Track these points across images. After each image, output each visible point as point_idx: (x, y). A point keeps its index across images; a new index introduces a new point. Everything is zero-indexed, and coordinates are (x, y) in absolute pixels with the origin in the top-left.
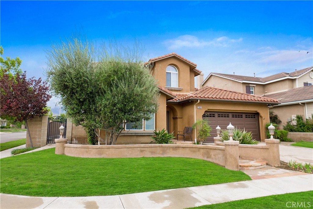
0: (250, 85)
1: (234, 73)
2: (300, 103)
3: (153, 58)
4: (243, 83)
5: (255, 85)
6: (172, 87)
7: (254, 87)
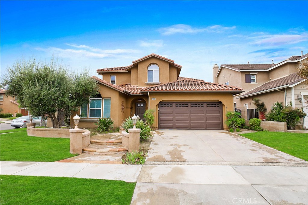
0: (251, 73)
1: (249, 62)
2: (278, 90)
3: (135, 60)
4: (241, 72)
5: (257, 73)
6: (153, 82)
7: (256, 74)
